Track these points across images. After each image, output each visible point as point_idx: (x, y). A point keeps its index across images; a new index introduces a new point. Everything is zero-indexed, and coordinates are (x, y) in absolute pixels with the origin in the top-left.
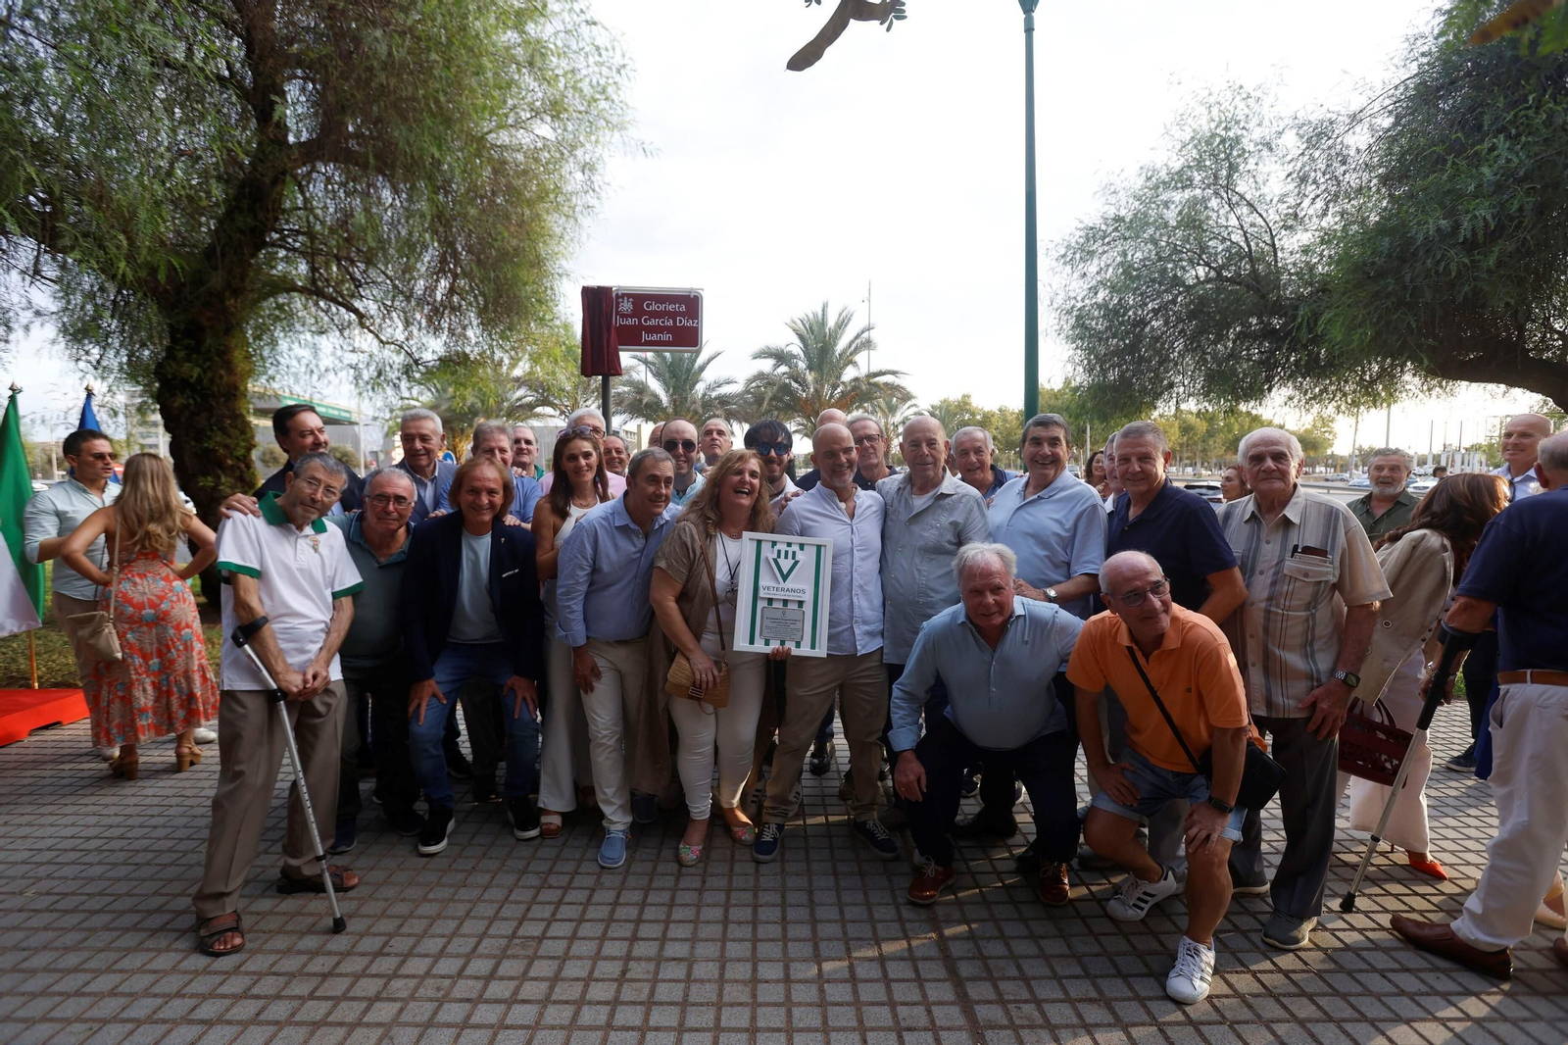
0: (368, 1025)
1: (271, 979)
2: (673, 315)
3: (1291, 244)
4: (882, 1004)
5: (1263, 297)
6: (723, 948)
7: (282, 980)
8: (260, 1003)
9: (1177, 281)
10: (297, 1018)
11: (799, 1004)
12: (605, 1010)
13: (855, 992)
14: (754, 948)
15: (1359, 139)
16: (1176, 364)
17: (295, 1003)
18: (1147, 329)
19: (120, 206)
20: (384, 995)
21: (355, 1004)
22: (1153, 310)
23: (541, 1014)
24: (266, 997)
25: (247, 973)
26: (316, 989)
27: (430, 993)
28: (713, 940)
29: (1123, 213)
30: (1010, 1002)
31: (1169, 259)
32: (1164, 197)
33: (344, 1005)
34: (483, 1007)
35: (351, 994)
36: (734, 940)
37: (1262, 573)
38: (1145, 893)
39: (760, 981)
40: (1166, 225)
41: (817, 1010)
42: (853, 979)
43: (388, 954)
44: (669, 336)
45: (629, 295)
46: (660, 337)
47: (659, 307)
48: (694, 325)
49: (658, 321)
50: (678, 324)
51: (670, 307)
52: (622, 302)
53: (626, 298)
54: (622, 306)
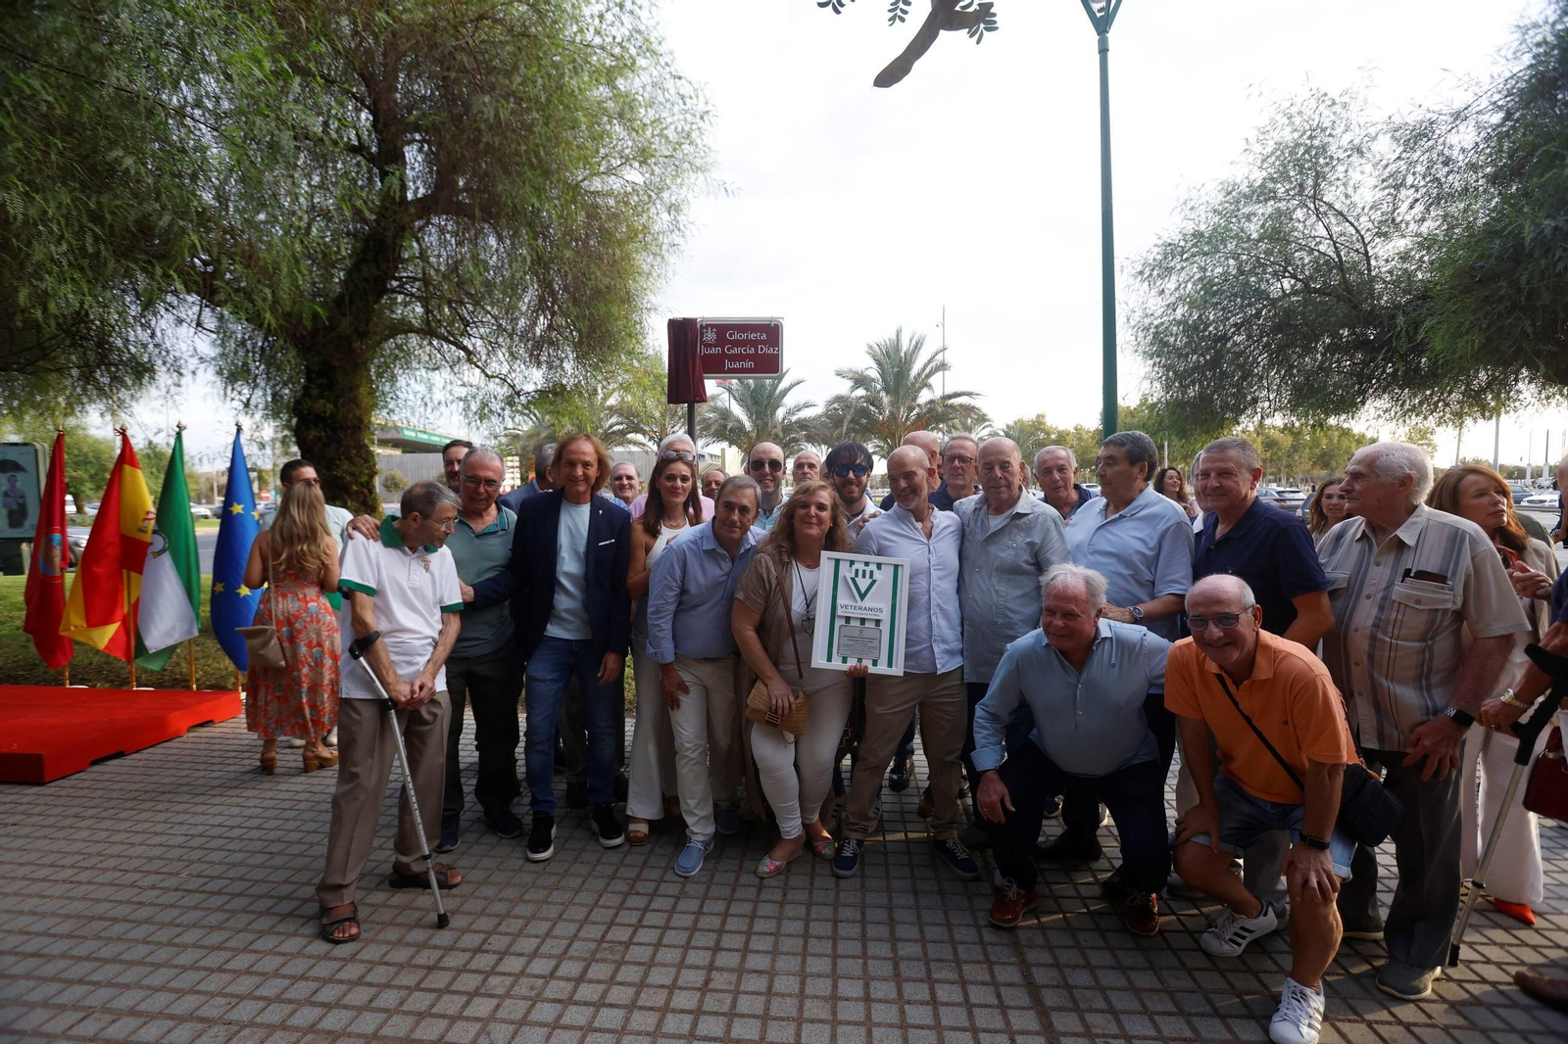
0: (467, 1019)
1: (382, 969)
2: (754, 343)
3: (1386, 253)
4: (964, 1030)
5: (1355, 307)
6: (804, 962)
7: (392, 970)
8: (374, 990)
9: (1262, 295)
10: (405, 1008)
11: (879, 1025)
12: (688, 1019)
13: (936, 1015)
14: (835, 965)
15: (1465, 138)
16: (1261, 378)
17: (403, 993)
18: (1229, 345)
19: (266, 263)
20: (483, 991)
21: (456, 997)
22: (1235, 325)
23: (627, 1019)
24: (378, 985)
25: (362, 961)
26: (422, 980)
27: (524, 992)
28: (793, 954)
29: (1203, 227)
30: (1097, 1036)
31: (1252, 272)
32: (1246, 210)
33: (446, 997)
34: (573, 1009)
35: (453, 988)
36: (814, 955)
37: (1368, 597)
38: (1242, 928)
39: (840, 999)
40: (1249, 239)
41: (898, 1032)
42: (934, 1002)
43: (487, 952)
44: (751, 364)
45: (712, 326)
46: (743, 364)
47: (741, 336)
48: (775, 352)
49: (741, 350)
50: (759, 352)
51: (752, 336)
52: (706, 332)
53: (709, 328)
54: (706, 336)
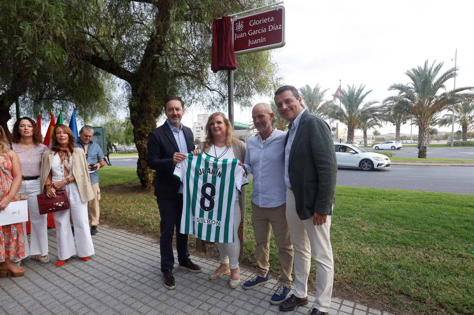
2: (266, 25)
44: (264, 39)
45: (241, 20)
46: (259, 41)
47: (258, 22)
48: (279, 28)
49: (258, 31)
50: (269, 30)
51: (265, 21)
52: (238, 25)
53: (239, 22)
54: (238, 27)
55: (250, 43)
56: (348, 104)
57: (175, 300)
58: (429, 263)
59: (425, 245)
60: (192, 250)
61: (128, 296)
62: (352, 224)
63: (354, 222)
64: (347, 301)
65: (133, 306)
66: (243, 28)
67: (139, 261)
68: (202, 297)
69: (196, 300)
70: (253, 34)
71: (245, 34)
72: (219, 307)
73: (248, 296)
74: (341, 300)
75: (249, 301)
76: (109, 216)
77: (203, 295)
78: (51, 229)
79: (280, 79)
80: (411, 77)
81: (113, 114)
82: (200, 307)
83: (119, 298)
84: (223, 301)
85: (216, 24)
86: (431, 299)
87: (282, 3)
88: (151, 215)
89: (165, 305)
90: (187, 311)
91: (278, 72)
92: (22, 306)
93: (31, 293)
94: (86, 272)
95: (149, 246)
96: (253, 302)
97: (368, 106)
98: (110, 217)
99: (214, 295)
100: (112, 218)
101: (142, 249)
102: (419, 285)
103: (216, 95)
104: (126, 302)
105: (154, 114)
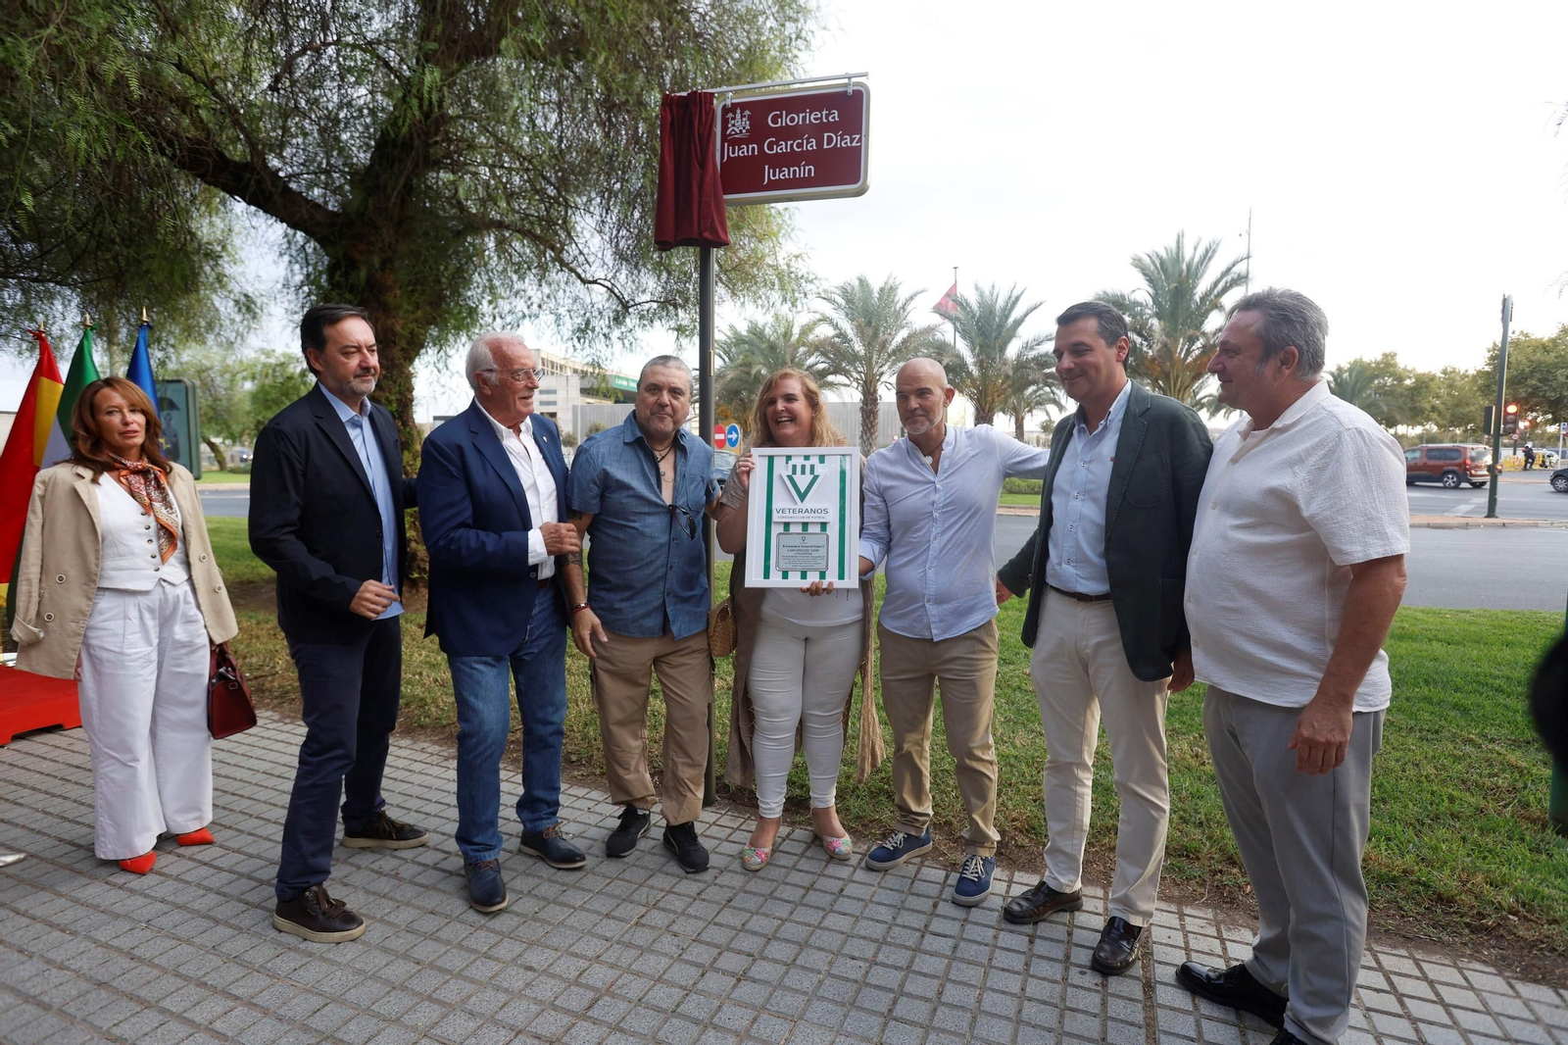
2: (818, 130)
44: (810, 170)
45: (743, 106)
46: (795, 171)
47: (792, 119)
48: (854, 144)
49: (792, 145)
50: (825, 147)
51: (812, 118)
52: (733, 119)
53: (738, 111)
54: (733, 125)
55: (769, 174)
56: (978, 341)
57: (566, 909)
58: (1202, 768)
59: (1192, 726)
60: (576, 773)
61: (417, 911)
62: (1015, 682)
63: (1018, 677)
64: (1021, 874)
65: (443, 935)
66: (747, 131)
67: (416, 811)
68: (642, 895)
69: (625, 904)
70: (776, 150)
71: (753, 148)
72: (696, 917)
73: (769, 883)
74: (1007, 872)
75: (775, 894)
76: (272, 681)
77: (644, 890)
78: (65, 733)
79: (797, 257)
80: (1145, 275)
81: (232, 339)
82: (643, 921)
83: (391, 918)
84: (703, 900)
85: (671, 110)
86: (1211, 847)
87: (865, 75)
88: (421, 674)
89: (538, 924)
90: (608, 934)
91: (792, 235)
92: (67, 968)
93: (79, 929)
94: (251, 856)
95: (437, 768)
96: (785, 896)
97: (1032, 348)
98: (276, 684)
99: (673, 887)
100: (280, 687)
101: (416, 779)
102: (1186, 821)
103: (600, 297)
104: (415, 926)
105: (402, 349)
